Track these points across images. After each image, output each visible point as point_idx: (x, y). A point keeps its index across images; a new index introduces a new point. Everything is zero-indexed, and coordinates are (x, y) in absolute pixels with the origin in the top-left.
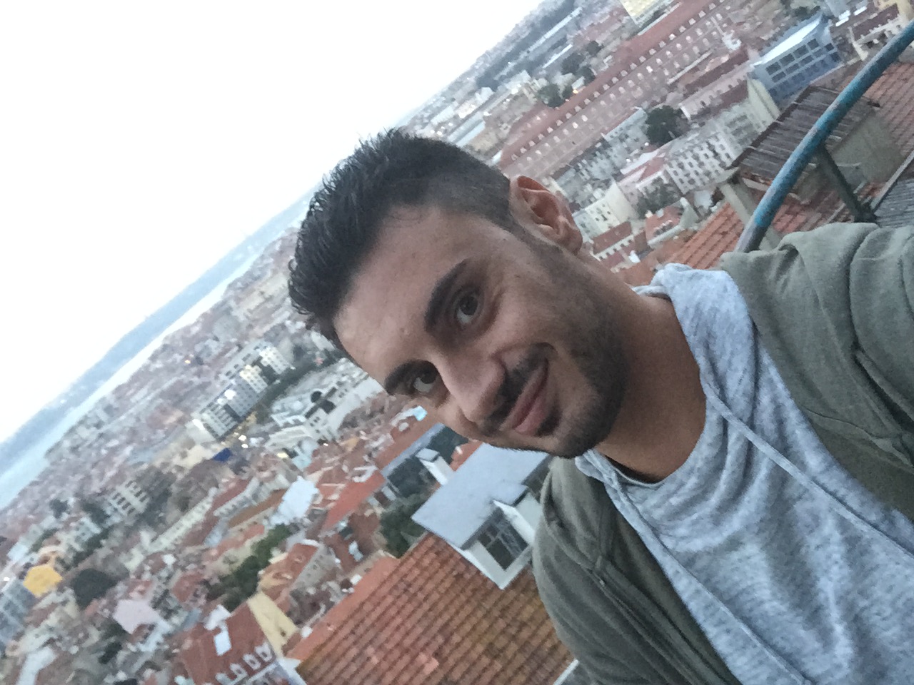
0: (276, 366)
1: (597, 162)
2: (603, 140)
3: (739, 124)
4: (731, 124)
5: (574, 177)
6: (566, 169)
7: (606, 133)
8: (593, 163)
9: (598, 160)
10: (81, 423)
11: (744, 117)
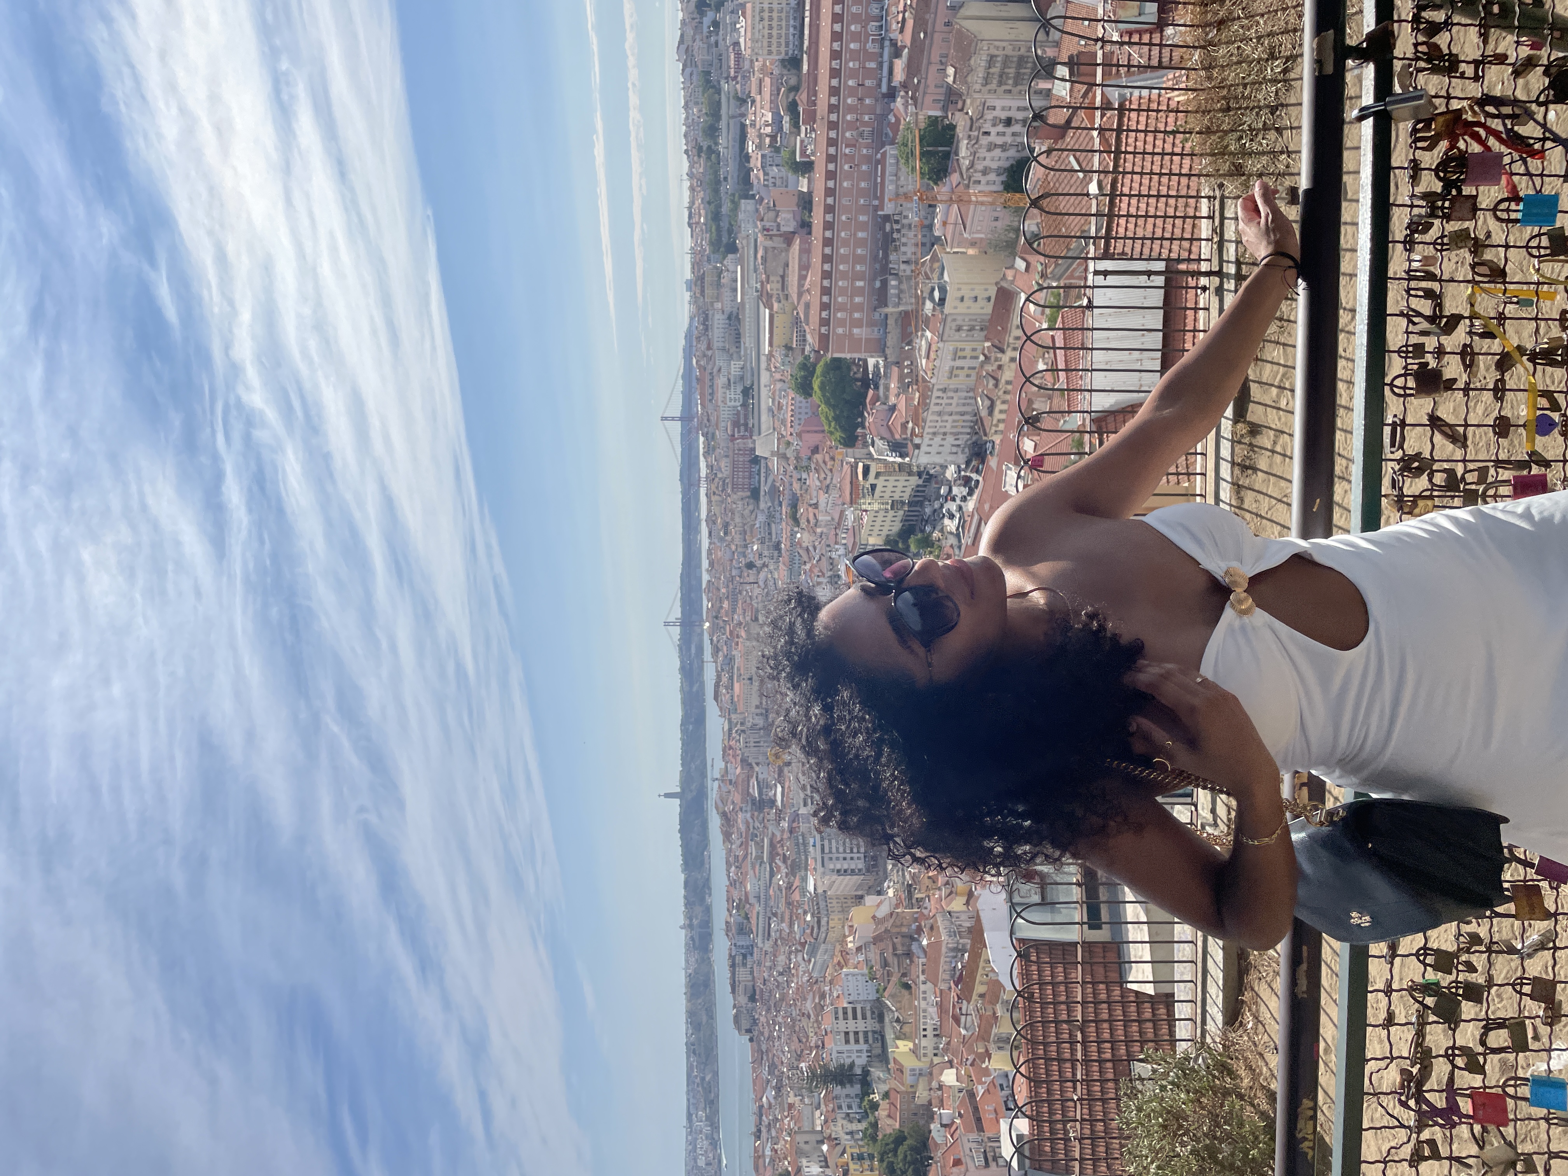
1: (905, 245)
2: (887, 218)
3: (996, 70)
4: (986, 81)
5: (900, 282)
6: (885, 283)
7: (881, 207)
8: (903, 249)
9: (904, 240)
10: (733, 966)
11: (992, 59)
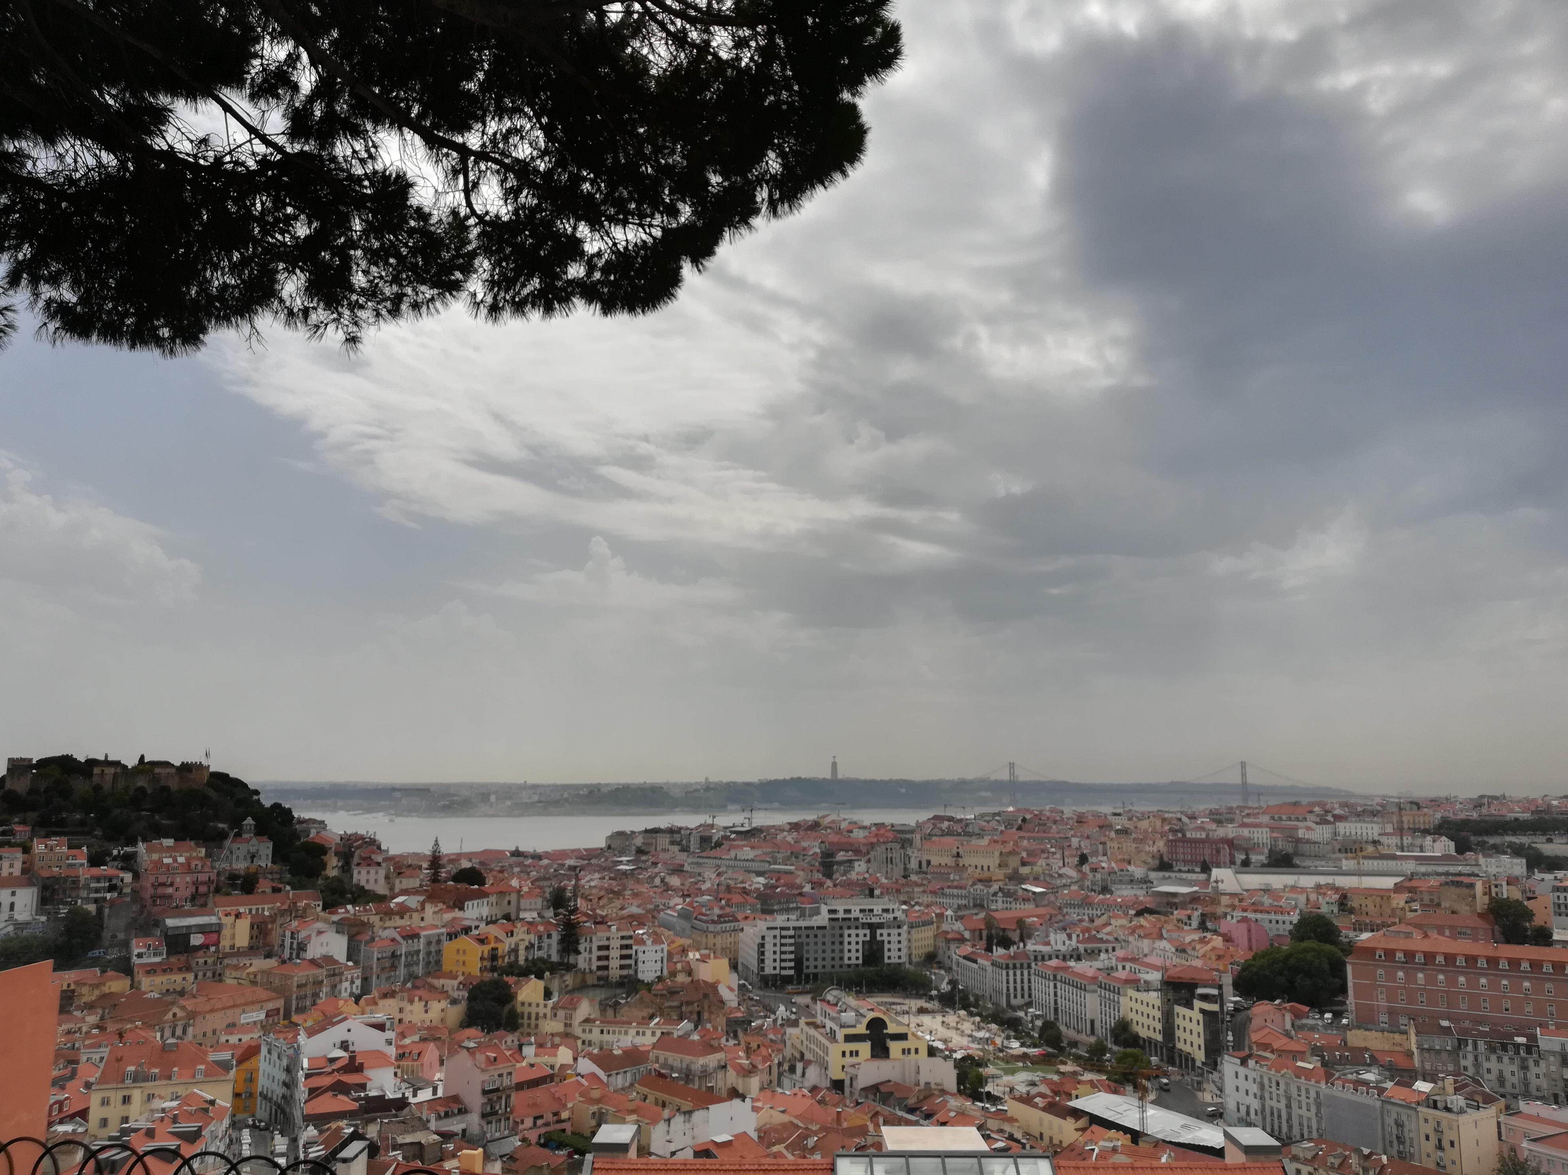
1: (1500, 1061)
2: (1533, 1038)
5: (1449, 1052)
7: (1545, 1032)
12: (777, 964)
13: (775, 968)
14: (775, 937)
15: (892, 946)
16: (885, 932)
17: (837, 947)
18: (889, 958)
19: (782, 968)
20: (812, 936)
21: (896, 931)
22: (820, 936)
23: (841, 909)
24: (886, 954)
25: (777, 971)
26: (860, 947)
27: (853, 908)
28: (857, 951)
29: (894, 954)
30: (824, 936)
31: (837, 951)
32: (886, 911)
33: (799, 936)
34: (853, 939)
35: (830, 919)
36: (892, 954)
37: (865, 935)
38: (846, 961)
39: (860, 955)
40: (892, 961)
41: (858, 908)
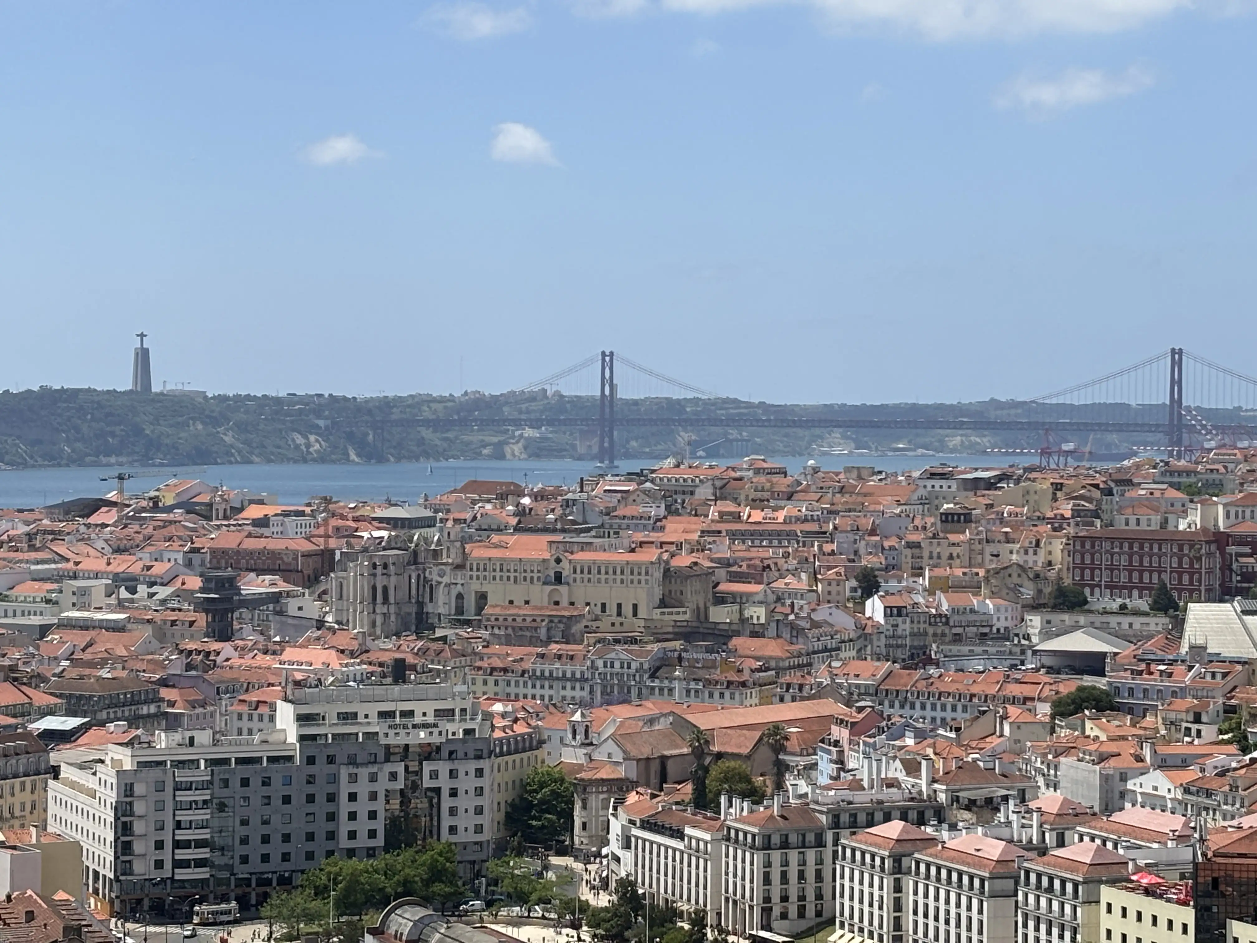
0: (453, 811)
12: (167, 856)
13: (159, 864)
14: (160, 787)
15: (462, 802)
16: (443, 768)
17: (321, 807)
18: (453, 830)
19: (178, 864)
20: (256, 782)
21: (472, 766)
22: (277, 781)
23: (331, 712)
24: (446, 822)
25: (167, 872)
26: (379, 806)
27: (361, 709)
28: (373, 815)
29: (465, 822)
30: (288, 782)
31: (321, 817)
32: (447, 714)
33: (226, 783)
34: (363, 788)
35: (302, 738)
36: (461, 822)
37: (393, 776)
38: (344, 843)
39: (379, 825)
40: (461, 837)
41: (373, 709)
